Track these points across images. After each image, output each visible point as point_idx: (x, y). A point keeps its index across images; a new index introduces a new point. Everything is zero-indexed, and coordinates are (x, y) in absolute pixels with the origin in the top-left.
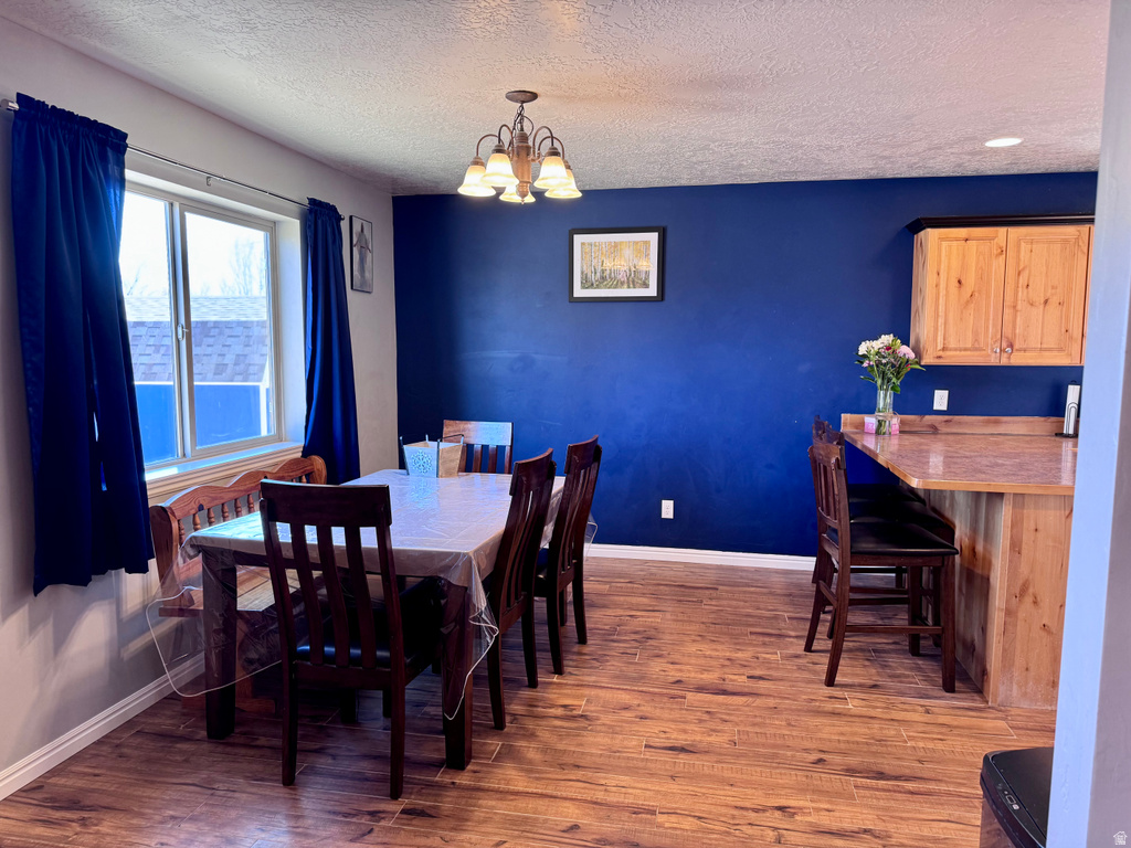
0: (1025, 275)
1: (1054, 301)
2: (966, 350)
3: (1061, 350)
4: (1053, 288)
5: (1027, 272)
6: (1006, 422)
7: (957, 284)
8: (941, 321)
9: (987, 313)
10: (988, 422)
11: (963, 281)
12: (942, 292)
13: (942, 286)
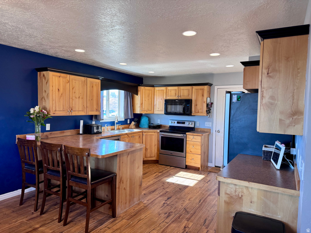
0: (74, 89)
1: (81, 97)
2: (61, 111)
3: (82, 111)
4: (80, 94)
5: (75, 88)
6: (66, 132)
7: (58, 90)
8: (54, 102)
9: (66, 100)
10: (61, 133)
11: (59, 90)
12: (54, 93)
13: (54, 90)
